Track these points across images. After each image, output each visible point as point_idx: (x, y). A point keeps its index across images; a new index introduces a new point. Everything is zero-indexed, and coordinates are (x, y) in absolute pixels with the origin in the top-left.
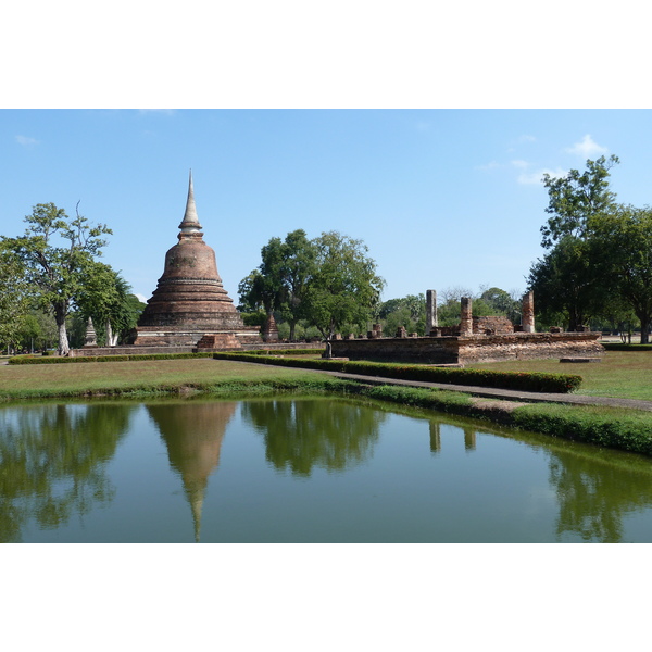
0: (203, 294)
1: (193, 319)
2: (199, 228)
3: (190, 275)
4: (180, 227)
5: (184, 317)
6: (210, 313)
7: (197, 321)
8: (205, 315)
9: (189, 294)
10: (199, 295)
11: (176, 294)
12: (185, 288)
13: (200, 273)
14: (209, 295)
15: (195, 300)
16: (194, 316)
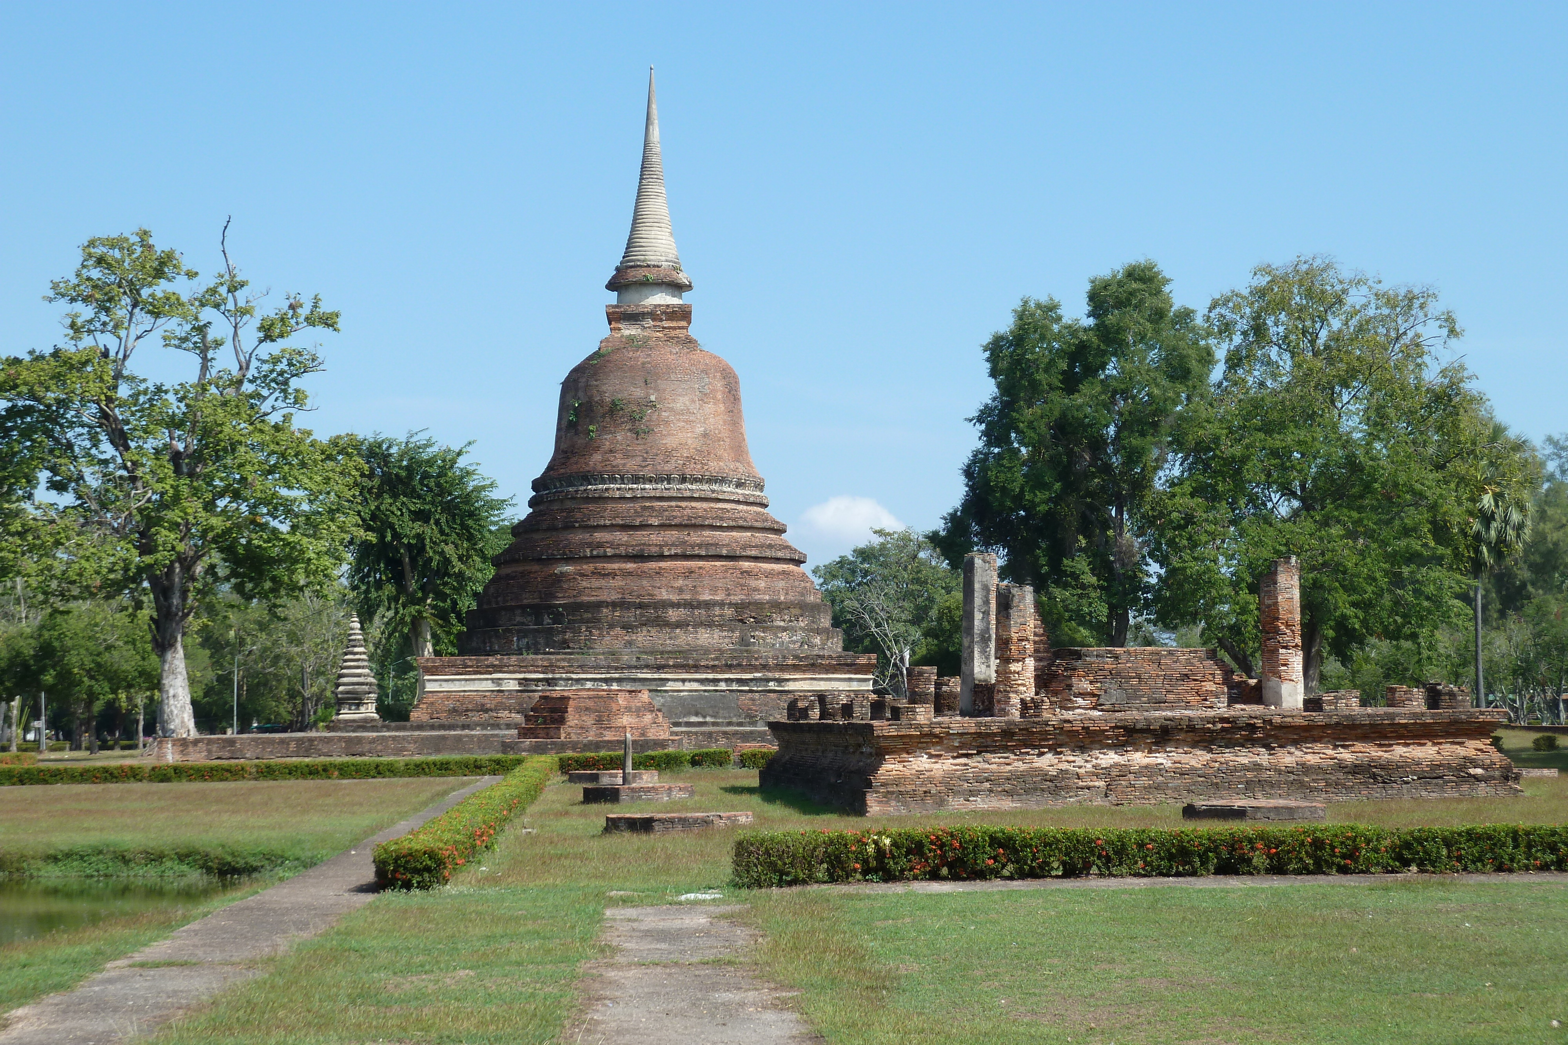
0: (672, 535)
1: (627, 627)
2: (678, 288)
3: (631, 465)
4: (612, 286)
5: (595, 622)
6: (690, 605)
7: (643, 637)
8: (673, 615)
9: (622, 537)
10: (655, 538)
11: (578, 537)
12: (607, 514)
13: (668, 454)
14: (695, 537)
15: (640, 557)
16: (630, 616)
